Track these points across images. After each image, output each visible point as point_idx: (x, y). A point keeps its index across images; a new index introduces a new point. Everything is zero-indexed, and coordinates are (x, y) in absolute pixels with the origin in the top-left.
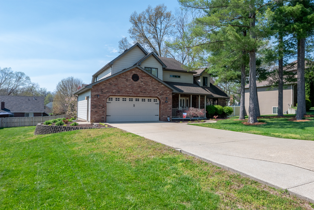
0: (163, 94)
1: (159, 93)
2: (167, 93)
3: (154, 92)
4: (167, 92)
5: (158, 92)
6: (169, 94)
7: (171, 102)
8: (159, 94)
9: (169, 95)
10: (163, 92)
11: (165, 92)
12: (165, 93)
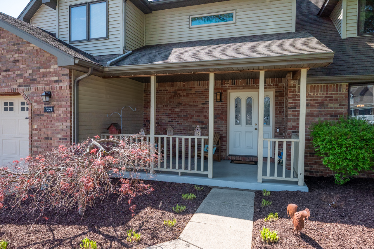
0: (35, 79)
1: (21, 76)
2: (50, 72)
3: (5, 76)
4: (48, 70)
5: (19, 72)
6: (56, 78)
7: (64, 109)
8: (22, 80)
9: (57, 81)
10: (36, 71)
11: (41, 70)
12: (44, 75)
